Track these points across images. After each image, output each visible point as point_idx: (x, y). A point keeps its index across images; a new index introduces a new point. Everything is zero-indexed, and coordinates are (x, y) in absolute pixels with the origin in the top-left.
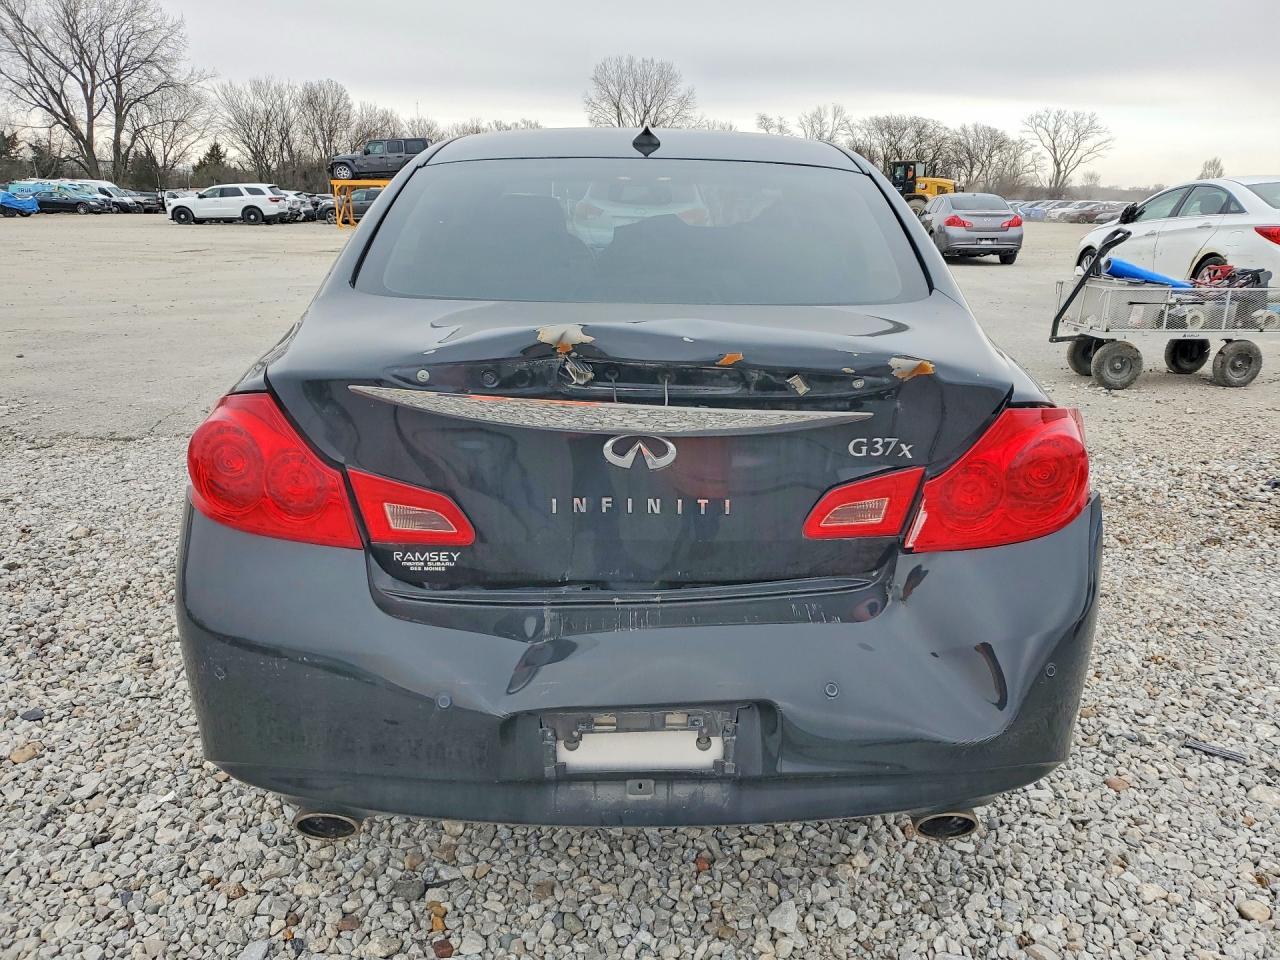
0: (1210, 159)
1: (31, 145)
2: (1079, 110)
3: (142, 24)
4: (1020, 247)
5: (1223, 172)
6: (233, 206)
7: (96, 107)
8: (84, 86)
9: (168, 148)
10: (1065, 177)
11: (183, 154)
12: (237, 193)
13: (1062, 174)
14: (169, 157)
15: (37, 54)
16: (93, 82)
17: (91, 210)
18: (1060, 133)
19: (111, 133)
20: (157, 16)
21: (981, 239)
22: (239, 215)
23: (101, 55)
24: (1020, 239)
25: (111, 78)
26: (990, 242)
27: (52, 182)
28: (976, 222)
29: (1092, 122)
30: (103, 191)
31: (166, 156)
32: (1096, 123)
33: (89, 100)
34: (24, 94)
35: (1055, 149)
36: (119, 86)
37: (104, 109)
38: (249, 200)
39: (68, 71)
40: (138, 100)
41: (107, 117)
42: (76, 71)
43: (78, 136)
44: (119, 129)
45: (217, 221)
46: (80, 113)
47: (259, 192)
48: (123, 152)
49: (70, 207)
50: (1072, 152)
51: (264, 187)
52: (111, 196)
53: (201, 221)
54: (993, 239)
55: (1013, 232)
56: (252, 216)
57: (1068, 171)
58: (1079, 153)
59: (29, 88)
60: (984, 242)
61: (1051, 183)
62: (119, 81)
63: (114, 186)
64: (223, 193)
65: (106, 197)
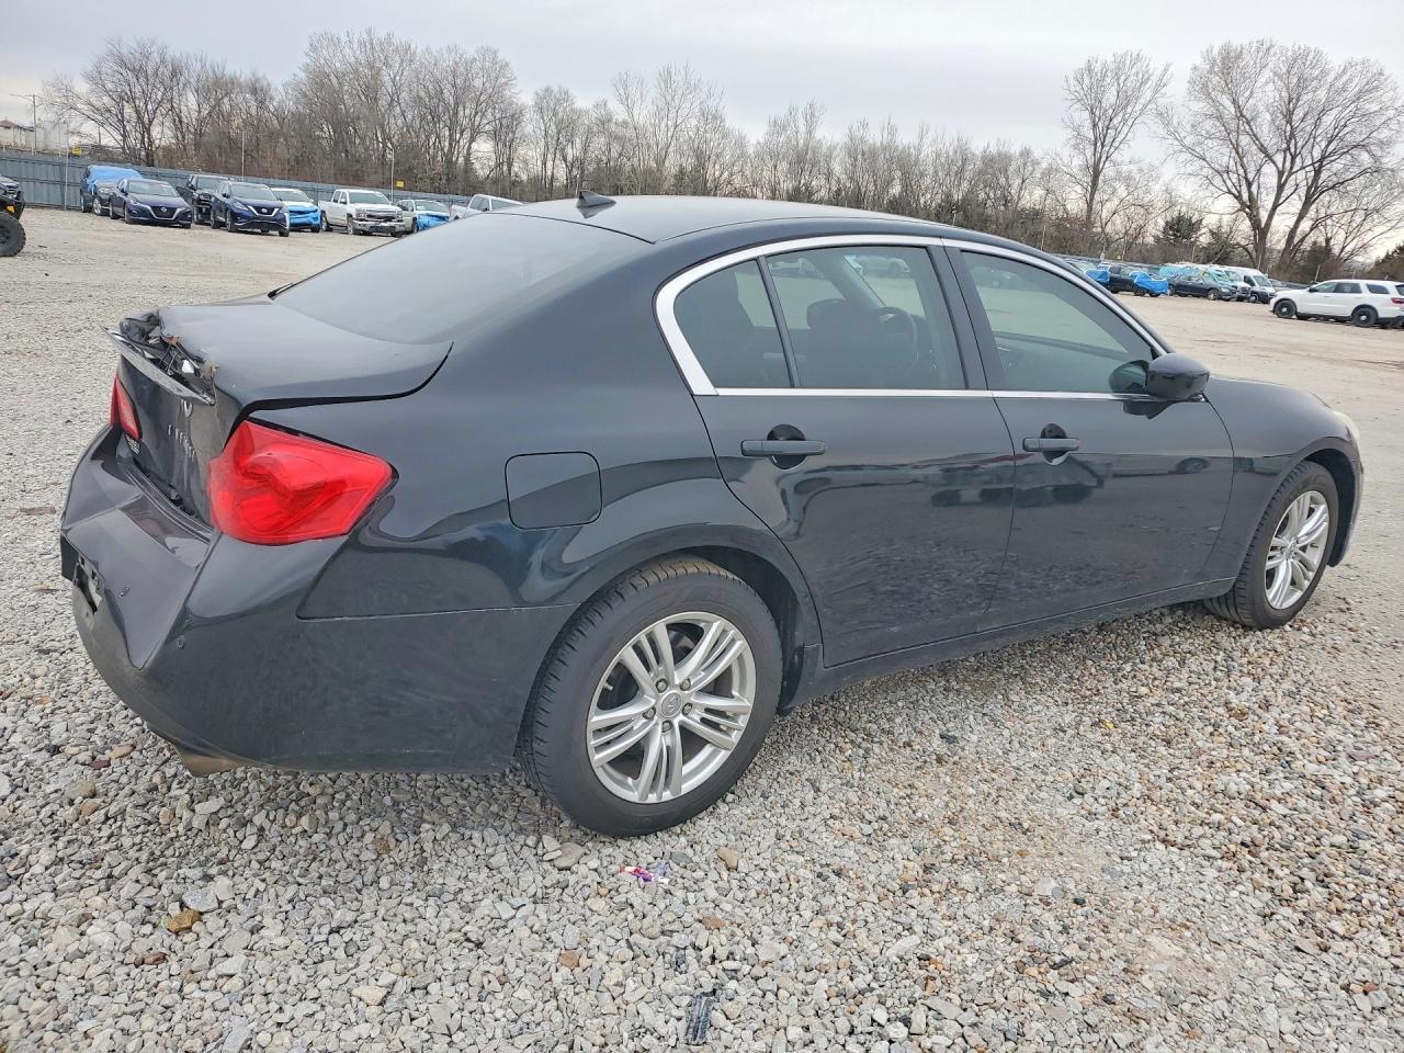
1: (1211, 231)
3: (1367, 106)
6: (1344, 304)
7: (1287, 191)
8: (1281, 174)
9: (1349, 240)
11: (1364, 247)
12: (1356, 289)
14: (1347, 249)
15: (1245, 140)
16: (1291, 168)
17: (1220, 297)
19: (1291, 222)
20: (1387, 97)
22: (1349, 314)
23: (1312, 140)
25: (1313, 164)
27: (1202, 267)
30: (1247, 280)
31: (1344, 248)
33: (1281, 187)
34: (1217, 181)
36: (1318, 172)
37: (1294, 196)
38: (1366, 297)
39: (1269, 157)
40: (1333, 187)
41: (1295, 205)
42: (1279, 158)
43: (1255, 224)
44: (1301, 217)
45: (1325, 318)
46: (1266, 201)
47: (1383, 291)
48: (1295, 242)
49: (1200, 292)
51: (1390, 285)
52: (1253, 284)
53: (1304, 317)
56: (1365, 317)
59: (1225, 176)
62: (1321, 166)
63: (1261, 274)
64: (1338, 289)
65: (1248, 286)
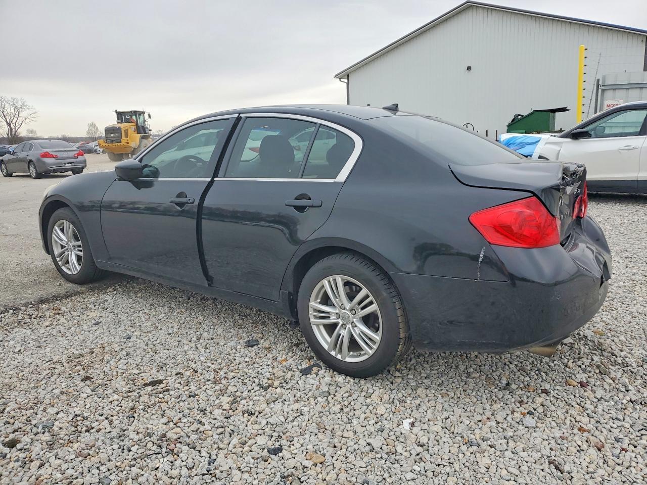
0: (90, 122)
2: (14, 96)
4: (86, 166)
5: (99, 128)
10: (16, 132)
13: (14, 130)
18: (6, 109)
21: (65, 163)
24: (85, 161)
26: (70, 165)
28: (60, 155)
29: (23, 103)
32: (25, 104)
35: (5, 117)
50: (15, 119)
54: (71, 163)
55: (81, 158)
57: (17, 128)
58: (20, 119)
60: (67, 165)
61: (8, 135)
